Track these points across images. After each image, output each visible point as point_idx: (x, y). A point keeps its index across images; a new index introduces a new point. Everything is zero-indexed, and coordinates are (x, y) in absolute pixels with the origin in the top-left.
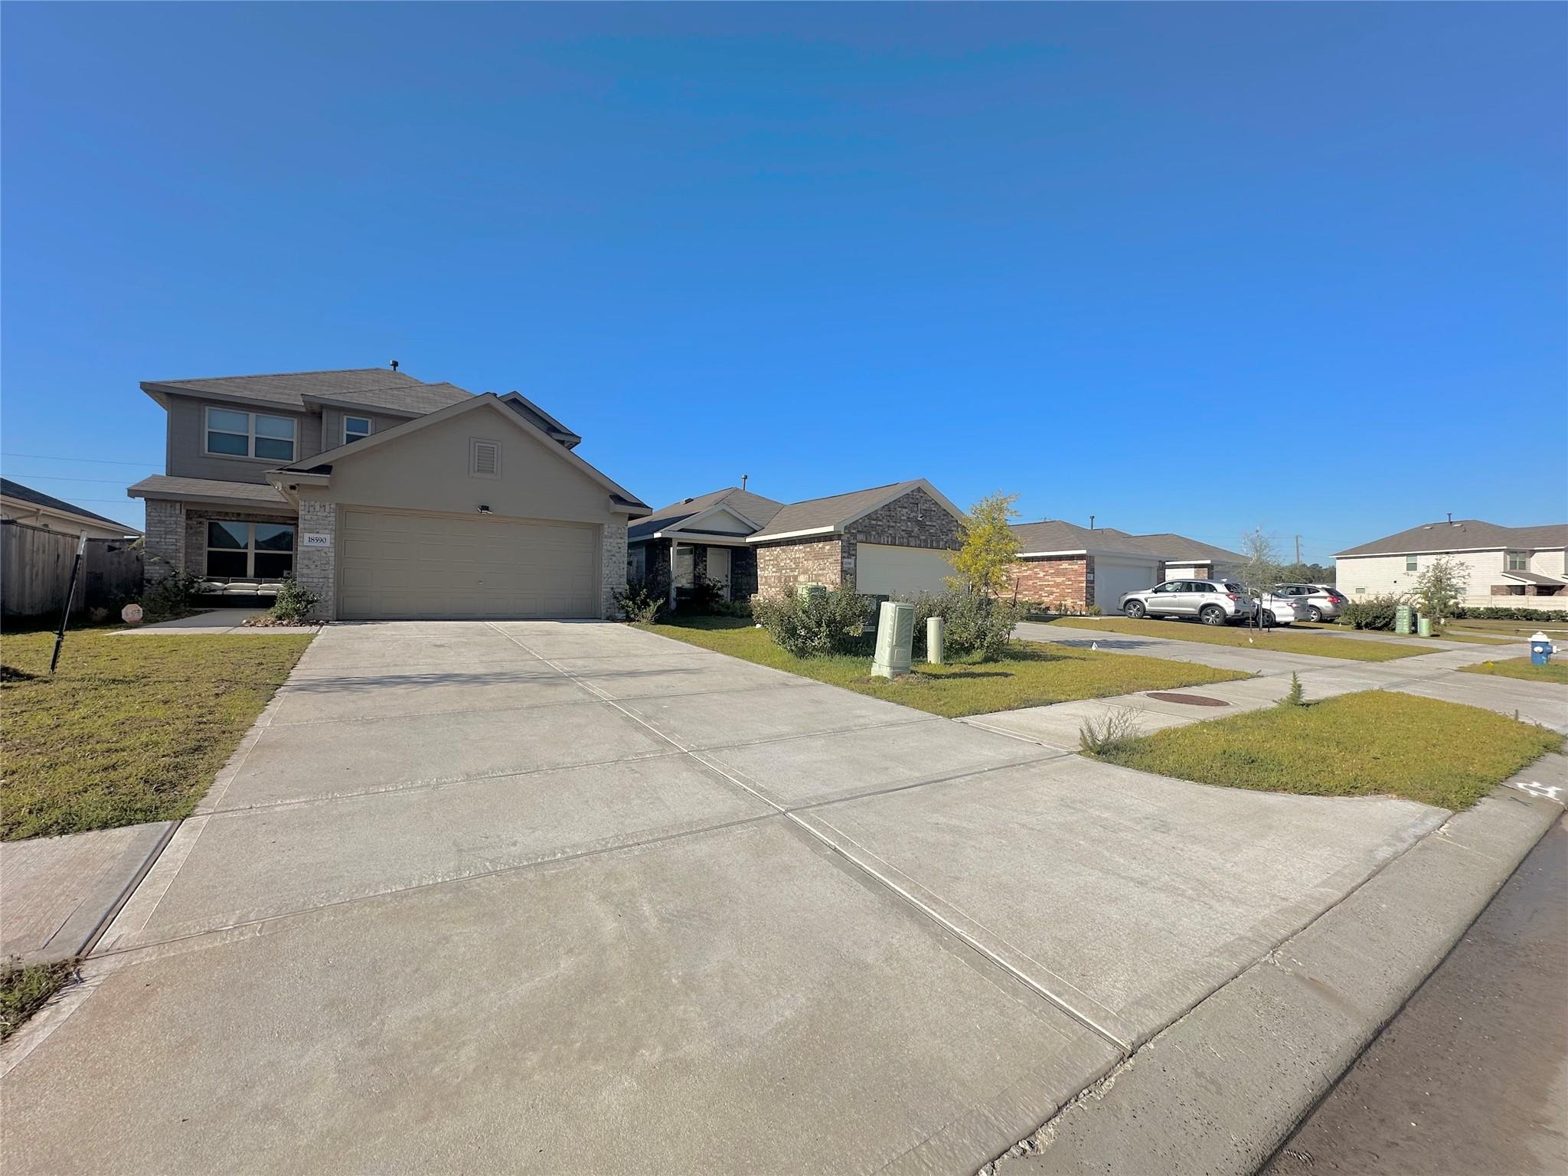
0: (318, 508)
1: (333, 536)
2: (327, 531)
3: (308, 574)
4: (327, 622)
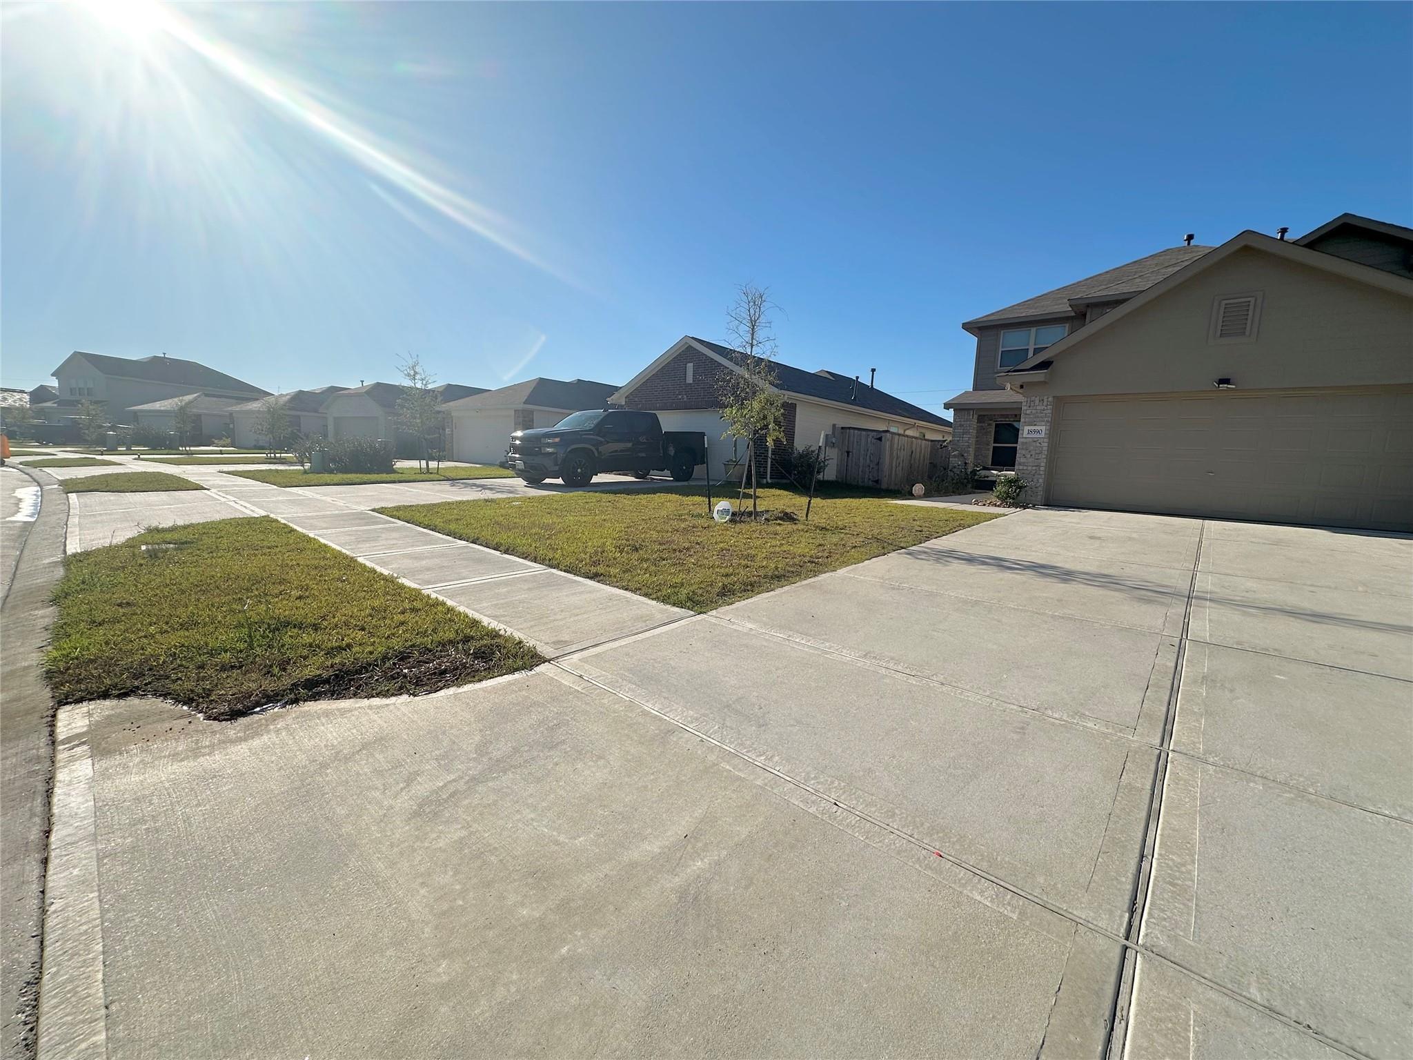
0: (1037, 402)
1: (1048, 428)
2: (1043, 423)
3: (1024, 463)
4: (1034, 506)
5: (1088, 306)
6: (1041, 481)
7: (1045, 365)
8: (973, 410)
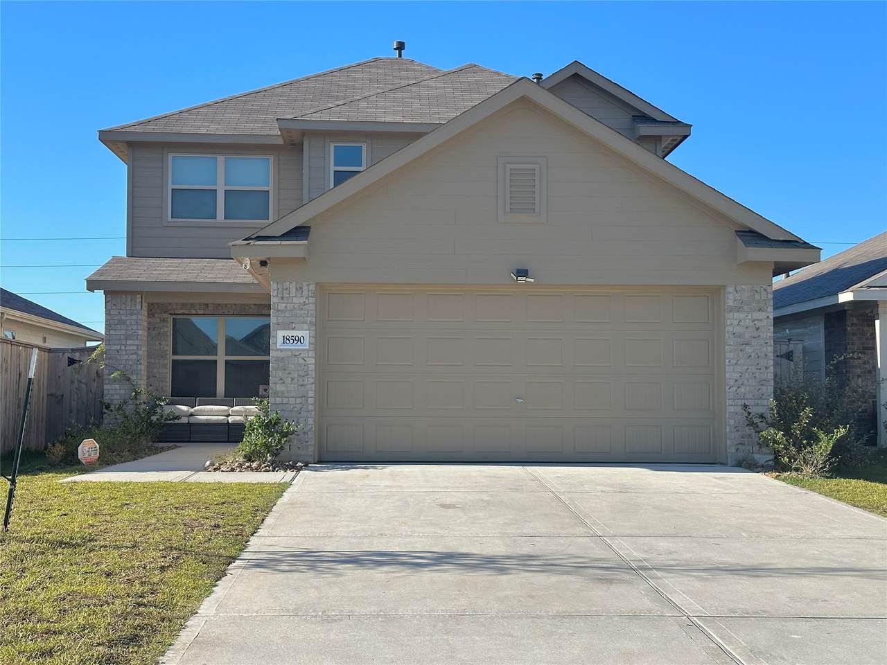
0: (293, 292)
1: (313, 333)
2: (305, 326)
3: (283, 392)
4: (306, 465)
5: (304, 133)
6: (310, 421)
7: (299, 232)
8: (141, 293)
